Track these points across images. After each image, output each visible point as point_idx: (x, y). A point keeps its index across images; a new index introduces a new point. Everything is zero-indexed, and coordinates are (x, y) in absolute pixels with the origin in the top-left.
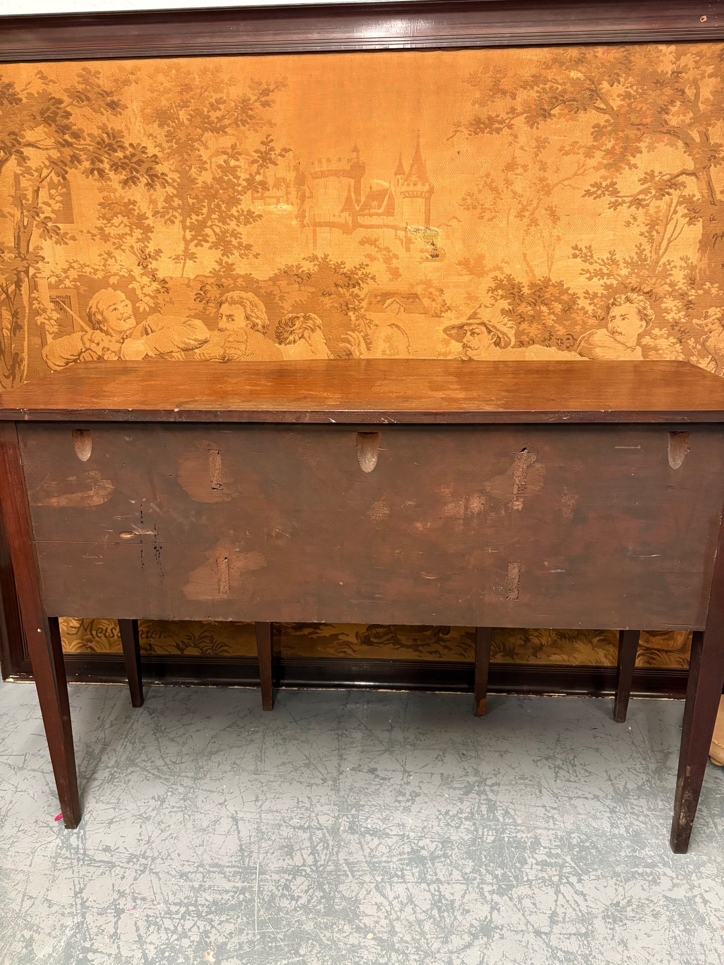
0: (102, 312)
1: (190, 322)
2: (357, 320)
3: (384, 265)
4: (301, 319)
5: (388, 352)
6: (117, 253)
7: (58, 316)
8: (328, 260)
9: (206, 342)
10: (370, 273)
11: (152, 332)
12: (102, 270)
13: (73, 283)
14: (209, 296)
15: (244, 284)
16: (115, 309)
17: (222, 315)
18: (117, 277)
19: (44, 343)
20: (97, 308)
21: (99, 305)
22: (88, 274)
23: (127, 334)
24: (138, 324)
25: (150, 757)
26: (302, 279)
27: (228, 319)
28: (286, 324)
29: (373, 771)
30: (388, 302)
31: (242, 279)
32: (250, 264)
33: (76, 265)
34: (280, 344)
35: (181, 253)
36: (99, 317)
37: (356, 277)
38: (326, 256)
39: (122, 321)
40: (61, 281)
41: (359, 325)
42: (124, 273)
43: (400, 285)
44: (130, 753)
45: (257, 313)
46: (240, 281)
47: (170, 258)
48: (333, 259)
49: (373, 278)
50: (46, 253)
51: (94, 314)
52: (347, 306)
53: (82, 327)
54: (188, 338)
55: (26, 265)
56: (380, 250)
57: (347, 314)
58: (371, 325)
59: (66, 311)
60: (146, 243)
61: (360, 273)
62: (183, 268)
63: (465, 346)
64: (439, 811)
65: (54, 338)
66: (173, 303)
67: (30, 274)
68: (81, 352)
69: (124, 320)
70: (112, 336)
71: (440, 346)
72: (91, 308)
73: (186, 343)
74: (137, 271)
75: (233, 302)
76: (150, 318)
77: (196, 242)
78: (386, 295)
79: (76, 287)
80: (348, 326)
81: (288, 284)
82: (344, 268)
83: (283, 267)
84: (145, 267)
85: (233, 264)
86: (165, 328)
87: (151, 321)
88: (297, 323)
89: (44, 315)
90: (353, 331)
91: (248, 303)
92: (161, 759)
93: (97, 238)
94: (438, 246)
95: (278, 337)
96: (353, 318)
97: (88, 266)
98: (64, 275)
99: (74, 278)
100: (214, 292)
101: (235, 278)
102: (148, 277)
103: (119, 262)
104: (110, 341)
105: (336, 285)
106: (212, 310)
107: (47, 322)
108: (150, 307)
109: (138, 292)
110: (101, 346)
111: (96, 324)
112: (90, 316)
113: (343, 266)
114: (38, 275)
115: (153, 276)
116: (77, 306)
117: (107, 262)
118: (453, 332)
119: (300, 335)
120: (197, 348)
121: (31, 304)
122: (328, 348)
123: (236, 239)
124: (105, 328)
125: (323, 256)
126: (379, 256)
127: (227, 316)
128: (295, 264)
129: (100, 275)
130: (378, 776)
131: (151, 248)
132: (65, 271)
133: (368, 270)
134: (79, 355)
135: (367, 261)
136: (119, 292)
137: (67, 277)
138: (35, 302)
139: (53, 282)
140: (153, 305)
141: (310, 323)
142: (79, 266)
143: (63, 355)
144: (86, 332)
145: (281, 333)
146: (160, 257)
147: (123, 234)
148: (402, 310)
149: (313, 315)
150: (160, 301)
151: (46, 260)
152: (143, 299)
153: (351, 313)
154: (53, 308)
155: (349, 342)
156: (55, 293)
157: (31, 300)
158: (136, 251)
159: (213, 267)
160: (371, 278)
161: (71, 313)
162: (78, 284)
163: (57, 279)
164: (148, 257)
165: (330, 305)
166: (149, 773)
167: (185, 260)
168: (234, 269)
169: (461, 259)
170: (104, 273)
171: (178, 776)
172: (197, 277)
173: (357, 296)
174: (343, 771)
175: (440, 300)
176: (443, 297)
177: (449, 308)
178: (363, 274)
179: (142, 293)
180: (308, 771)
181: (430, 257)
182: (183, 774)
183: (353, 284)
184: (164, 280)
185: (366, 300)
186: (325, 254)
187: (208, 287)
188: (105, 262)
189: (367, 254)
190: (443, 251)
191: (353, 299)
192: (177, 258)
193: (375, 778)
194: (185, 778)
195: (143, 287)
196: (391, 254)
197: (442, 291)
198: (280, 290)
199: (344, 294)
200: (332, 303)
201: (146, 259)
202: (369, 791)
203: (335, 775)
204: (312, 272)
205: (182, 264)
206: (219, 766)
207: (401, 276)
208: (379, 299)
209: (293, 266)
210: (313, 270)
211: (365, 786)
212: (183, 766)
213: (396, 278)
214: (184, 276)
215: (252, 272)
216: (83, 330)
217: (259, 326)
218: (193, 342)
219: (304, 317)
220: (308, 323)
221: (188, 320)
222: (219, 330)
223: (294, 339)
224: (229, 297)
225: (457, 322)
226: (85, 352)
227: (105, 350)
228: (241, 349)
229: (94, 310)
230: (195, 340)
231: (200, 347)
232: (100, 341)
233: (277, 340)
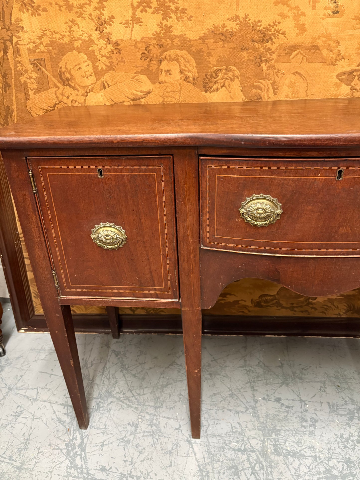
0: (70, 71)
1: (136, 78)
2: (267, 70)
3: (294, 22)
4: (224, 71)
5: (290, 95)
6: (79, 21)
7: (37, 75)
8: (247, 19)
9: (149, 93)
10: (281, 30)
11: (109, 86)
12: (68, 36)
13: (46, 48)
14: (152, 55)
15: (179, 43)
16: (80, 68)
17: (162, 70)
18: (80, 42)
19: (27, 98)
20: (66, 67)
21: (67, 66)
22: (57, 40)
23: (90, 88)
24: (97, 80)
25: (121, 389)
26: (226, 37)
27: (166, 74)
28: (212, 76)
29: (278, 400)
30: (294, 53)
31: (177, 39)
32: (185, 25)
33: (48, 33)
34: (206, 92)
35: (130, 19)
36: (68, 75)
37: (270, 33)
38: (246, 16)
39: (85, 78)
40: (37, 47)
41: (269, 74)
42: (85, 37)
43: (305, 40)
44: (108, 387)
45: (189, 68)
46: (176, 41)
47: (121, 23)
48: (252, 19)
49: (284, 34)
50: (25, 23)
51: (64, 73)
52: (260, 58)
53: (55, 84)
54: (136, 91)
55: (10, 35)
56: (291, 9)
57: (260, 65)
58: (279, 74)
59: (42, 71)
60: (102, 11)
61: (273, 29)
62: (132, 31)
63: (352, 89)
64: (336, 435)
65: (35, 94)
66: (124, 62)
67: (14, 42)
68: (56, 104)
69: (87, 78)
70: (78, 91)
71: (332, 89)
72: (61, 68)
73: (134, 94)
74: (95, 35)
75: (171, 60)
76: (106, 75)
77: (141, 8)
78: (293, 48)
79: (49, 51)
80: (260, 76)
81: (215, 42)
82: (261, 26)
83: (211, 27)
84: (102, 32)
85: (171, 27)
86: (118, 83)
87: (107, 77)
88: (220, 75)
89: (26, 75)
90: (264, 79)
91: (182, 59)
92: (129, 392)
93: (63, 8)
94: (339, 4)
95: (205, 87)
96: (265, 68)
97: (57, 33)
98: (39, 41)
99: (47, 44)
100: (155, 51)
101: (173, 38)
102: (104, 41)
103: (81, 28)
104: (77, 95)
105: (253, 41)
106: (154, 67)
107: (28, 81)
108: (106, 66)
109: (97, 53)
110: (71, 98)
111: (66, 82)
112: (60, 74)
113: (259, 24)
114: (19, 42)
115: (108, 39)
116: (50, 67)
117: (72, 29)
118: (345, 77)
119: (222, 84)
120: (142, 98)
121: (16, 67)
122: (244, 94)
123: (173, 4)
124: (73, 85)
125: (244, 16)
126: (290, 14)
127: (165, 71)
128: (221, 24)
129: (66, 40)
130: (283, 404)
131: (106, 15)
132: (40, 38)
133: (279, 27)
134: (54, 107)
135: (279, 19)
136: (82, 54)
137: (42, 43)
138: (19, 65)
139: (31, 47)
140: (109, 64)
141: (230, 74)
142: (50, 33)
143: (42, 107)
144: (59, 88)
145: (207, 83)
146: (113, 22)
147: (84, 4)
148: (305, 60)
149: (233, 68)
150: (114, 60)
151: (25, 30)
152: (101, 59)
153: (263, 65)
154: (32, 69)
155: (260, 89)
156: (33, 57)
157: (16, 63)
158: (94, 18)
159: (155, 29)
160: (282, 34)
161: (46, 72)
162: (50, 48)
163: (34, 45)
164: (104, 23)
165: (247, 58)
166: (123, 402)
167: (133, 24)
168: (172, 31)
169: (357, 15)
170: (70, 38)
171: (144, 405)
172: (142, 39)
173: (269, 49)
174: (257, 401)
175: (336, 50)
176: (339, 48)
177: (343, 57)
178: (275, 30)
179: (100, 55)
180: (233, 400)
181: (332, 14)
182: (147, 404)
183: (267, 40)
184: (116, 43)
185: (276, 53)
186: (245, 14)
187: (151, 47)
188: (70, 29)
189: (281, 13)
190: (343, 8)
191: (266, 52)
192: (127, 23)
193: (281, 406)
194: (149, 407)
195: (101, 49)
196: (299, 12)
197: (338, 43)
198: (208, 47)
199: (259, 48)
200: (248, 56)
201: (102, 25)
202: (280, 418)
203: (253, 404)
204: (234, 30)
205: (131, 28)
206: (170, 396)
207: (306, 31)
208: (286, 52)
209: (219, 26)
210: (235, 29)
211: (276, 413)
212: (145, 397)
213: (302, 33)
214: (132, 38)
215: (186, 33)
216: (56, 86)
217: (191, 78)
218: (139, 94)
219: (226, 69)
220: (228, 74)
221: (135, 76)
222: (159, 83)
223: (217, 87)
224: (167, 55)
225: (348, 69)
226: (58, 104)
227: (74, 102)
228: (176, 97)
229: (63, 69)
230: (141, 92)
231: (145, 97)
232: (70, 95)
233: (204, 89)
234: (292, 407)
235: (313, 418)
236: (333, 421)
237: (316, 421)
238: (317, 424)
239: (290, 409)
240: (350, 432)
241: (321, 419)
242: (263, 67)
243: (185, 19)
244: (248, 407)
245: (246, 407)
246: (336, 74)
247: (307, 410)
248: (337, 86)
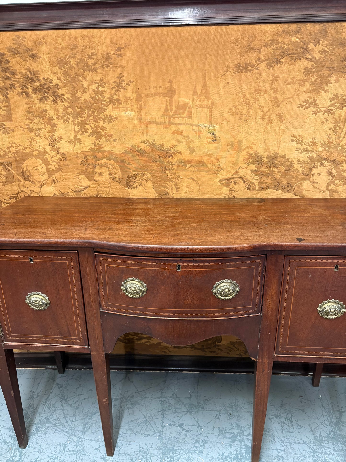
0: (30, 171)
1: (78, 177)
2: (171, 176)
3: (186, 146)
4: (140, 175)
6: (37, 139)
7: (5, 173)
8: (155, 143)
9: (87, 187)
10: (178, 150)
11: (57, 182)
12: (29, 148)
13: (13, 155)
14: (89, 162)
15: (108, 156)
16: (37, 169)
17: (96, 172)
18: (37, 152)
20: (27, 168)
22: (21, 150)
23: (44, 183)
24: (49, 177)
25: (58, 417)
27: (99, 175)
28: (132, 178)
29: (181, 426)
30: (188, 166)
31: (107, 153)
32: (111, 145)
33: (14, 145)
34: (128, 188)
35: (73, 139)
36: (28, 174)
37: (171, 152)
38: (154, 141)
40: (6, 154)
41: (172, 178)
42: (41, 149)
43: (195, 157)
45: (116, 172)
46: (106, 154)
47: (66, 141)
48: (158, 143)
49: (180, 153)
51: (25, 172)
52: (165, 168)
53: (18, 179)
54: (78, 185)
56: (184, 137)
57: (165, 172)
58: (179, 178)
59: (9, 170)
60: (53, 133)
61: (173, 150)
62: (74, 147)
63: (231, 190)
64: (219, 453)
65: (3, 185)
66: (69, 166)
68: (19, 193)
69: (42, 175)
70: (35, 184)
71: (217, 189)
72: (23, 168)
73: (76, 188)
74: (48, 148)
75: (102, 166)
76: (56, 174)
77: (81, 132)
78: (187, 162)
79: (15, 157)
80: (166, 179)
81: (133, 156)
82: (164, 147)
83: (130, 146)
84: (53, 146)
85: (102, 145)
86: (64, 180)
87: (57, 175)
88: (138, 177)
90: (169, 181)
91: (111, 166)
92: (64, 419)
93: (26, 130)
94: (216, 135)
95: (127, 185)
96: (169, 174)
97: (21, 146)
98: (8, 151)
99: (14, 152)
100: (91, 160)
101: (103, 152)
102: (55, 152)
103: (38, 143)
104: (34, 187)
105: (159, 157)
106: (90, 170)
108: (56, 168)
109: (49, 160)
110: (29, 189)
111: (26, 178)
112: (23, 173)
113: (163, 146)
115: (58, 151)
116: (16, 167)
117: (32, 144)
118: (224, 182)
119: (139, 184)
120: (82, 190)
122: (155, 190)
123: (103, 131)
124: (31, 180)
125: (152, 141)
126: (183, 140)
127: (99, 173)
128: (136, 145)
129: (28, 151)
130: (184, 429)
131: (56, 136)
132: (8, 148)
133: (177, 148)
134: (17, 194)
135: (176, 143)
136: (39, 160)
137: (10, 152)
140: (58, 167)
141: (145, 177)
142: (16, 145)
143: (8, 194)
144: (21, 182)
145: (129, 182)
146: (61, 141)
147: (40, 128)
148: (196, 170)
149: (147, 173)
150: (62, 164)
152: (52, 164)
153: (167, 172)
154: (2, 168)
155: (167, 187)
156: (3, 161)
158: (48, 138)
159: (91, 146)
160: (179, 153)
161: (12, 171)
162: (16, 155)
163: (4, 153)
164: (54, 141)
165: (156, 167)
166: (58, 428)
167: (75, 142)
168: (103, 148)
169: (229, 142)
170: (30, 149)
171: (74, 430)
172: (82, 152)
173: (171, 162)
174: (165, 426)
175: (217, 165)
176: (219, 163)
177: (222, 169)
178: (174, 150)
179: (52, 161)
180: (145, 426)
181: (212, 141)
182: (76, 429)
183: (169, 156)
184: (63, 153)
185: (176, 165)
186: (153, 139)
187: (88, 157)
188: (31, 144)
189: (177, 140)
190: (219, 138)
191: (169, 164)
192: (71, 141)
193: (182, 430)
194: (77, 432)
195: (52, 157)
196: (190, 140)
197: (218, 160)
198: (128, 159)
199: (164, 161)
200: (157, 166)
201: (53, 142)
202: (179, 440)
203: (160, 429)
204: (146, 149)
205: (73, 145)
206: (96, 423)
207: (195, 151)
208: (183, 164)
209: (135, 146)
210: (147, 148)
211: (177, 436)
212: (76, 423)
213: (193, 153)
214: (74, 151)
215: (112, 149)
216: (19, 180)
217: (117, 179)
218: (80, 187)
219: (142, 174)
221: (77, 176)
222: (94, 181)
223: (136, 185)
224: (100, 163)
225: (226, 177)
226: (20, 192)
227: (32, 191)
228: (107, 191)
229: (25, 169)
230: (81, 186)
231: (84, 190)
232: (29, 187)
233: (127, 186)
234: (190, 431)
235: (204, 440)
236: (219, 443)
237: (206, 442)
238: (206, 445)
239: (189, 433)
240: (230, 452)
241: (211, 440)
242: (167, 174)
243: (112, 140)
244: (156, 431)
245: (155, 431)
246: (218, 180)
247: (202, 434)
248: (220, 188)
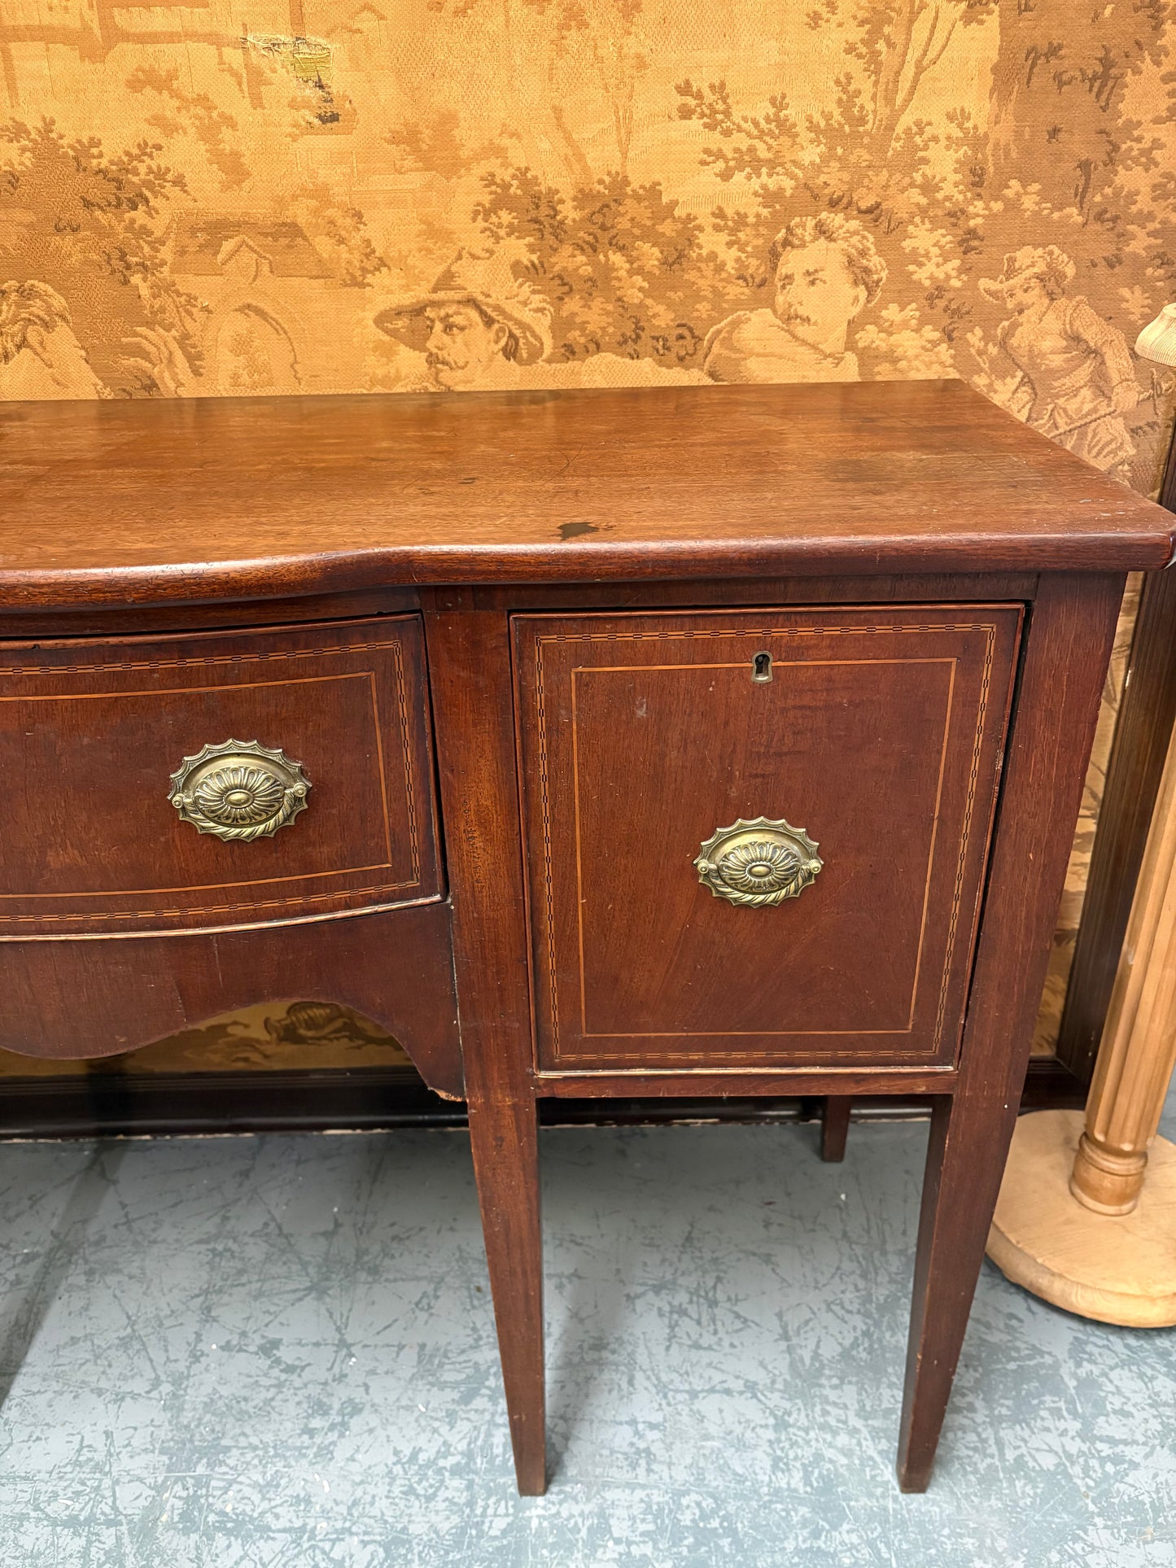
2: (154, 297)
3: (202, 147)
4: (14, 296)
5: (245, 378)
8: (54, 135)
10: (168, 170)
30: (228, 246)
37: (135, 179)
38: (49, 125)
41: (163, 310)
43: (253, 203)
48: (69, 133)
49: (179, 182)
52: (123, 257)
56: (185, 104)
57: (126, 282)
58: (194, 310)
61: (142, 169)
63: (433, 360)
71: (371, 360)
78: (218, 230)
80: (134, 313)
82: (101, 155)
88: (5, 308)
90: (149, 324)
94: (334, 90)
96: (145, 291)
105: (88, 204)
113: (95, 151)
118: (401, 323)
119: (18, 339)
122: (94, 369)
125: (40, 125)
126: (184, 120)
133: (160, 161)
135: (155, 135)
141: (37, 307)
148: (266, 269)
149: (42, 286)
153: (136, 279)
155: (146, 356)
160: (175, 183)
165: (80, 256)
169: (397, 127)
173: (145, 231)
175: (356, 240)
176: (367, 232)
177: (382, 263)
178: (150, 171)
181: (316, 122)
183: (129, 200)
185: (170, 243)
186: (44, 119)
189: (155, 117)
190: (347, 105)
191: (137, 239)
196: (215, 114)
197: (359, 215)
199: (112, 227)
200: (83, 251)
204: (19, 168)
207: (249, 174)
208: (201, 241)
210: (22, 164)
213: (239, 182)
219: (20, 291)
220: (31, 306)
223: (5, 348)
225: (406, 299)
242: (137, 287)
246: (370, 316)
248: (388, 353)
